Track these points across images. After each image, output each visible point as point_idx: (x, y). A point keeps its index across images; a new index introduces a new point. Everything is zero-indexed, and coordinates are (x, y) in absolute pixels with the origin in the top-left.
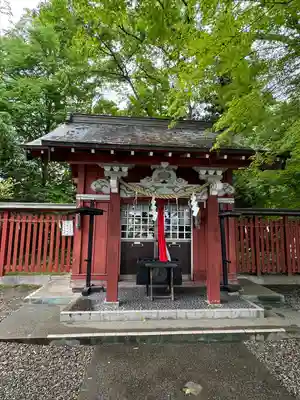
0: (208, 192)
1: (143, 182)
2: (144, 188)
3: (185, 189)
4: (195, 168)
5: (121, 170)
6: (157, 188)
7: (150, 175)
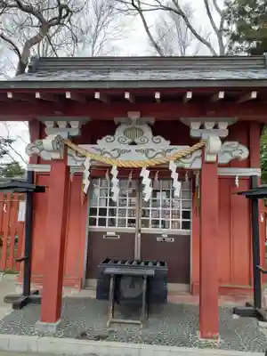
0: (203, 156)
1: (101, 143)
2: (103, 153)
3: (164, 153)
4: (182, 119)
5: (69, 126)
6: (121, 152)
7: (113, 134)
